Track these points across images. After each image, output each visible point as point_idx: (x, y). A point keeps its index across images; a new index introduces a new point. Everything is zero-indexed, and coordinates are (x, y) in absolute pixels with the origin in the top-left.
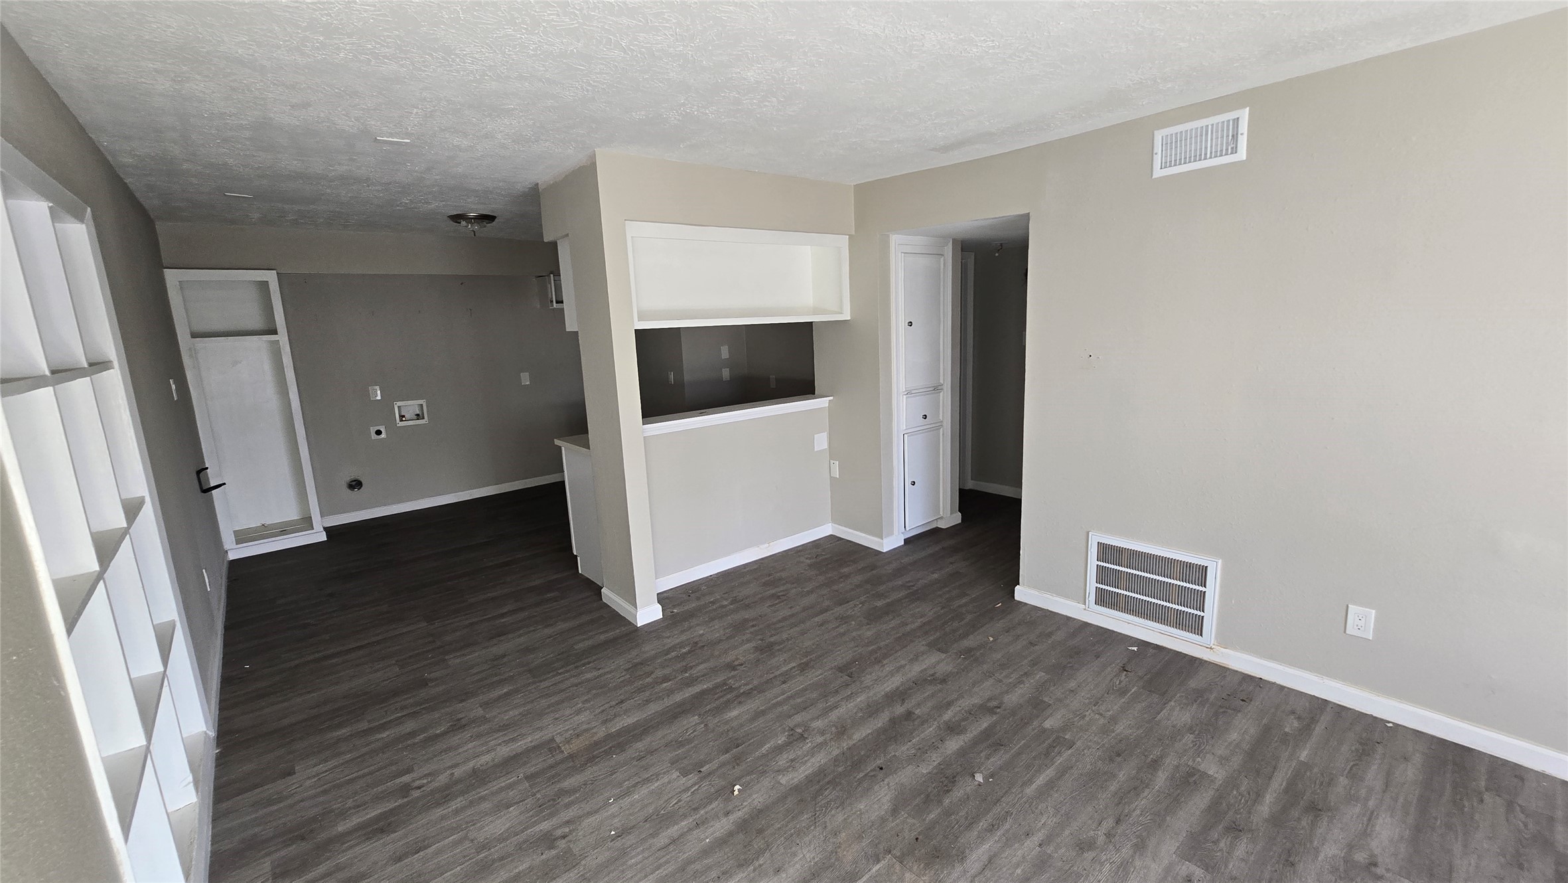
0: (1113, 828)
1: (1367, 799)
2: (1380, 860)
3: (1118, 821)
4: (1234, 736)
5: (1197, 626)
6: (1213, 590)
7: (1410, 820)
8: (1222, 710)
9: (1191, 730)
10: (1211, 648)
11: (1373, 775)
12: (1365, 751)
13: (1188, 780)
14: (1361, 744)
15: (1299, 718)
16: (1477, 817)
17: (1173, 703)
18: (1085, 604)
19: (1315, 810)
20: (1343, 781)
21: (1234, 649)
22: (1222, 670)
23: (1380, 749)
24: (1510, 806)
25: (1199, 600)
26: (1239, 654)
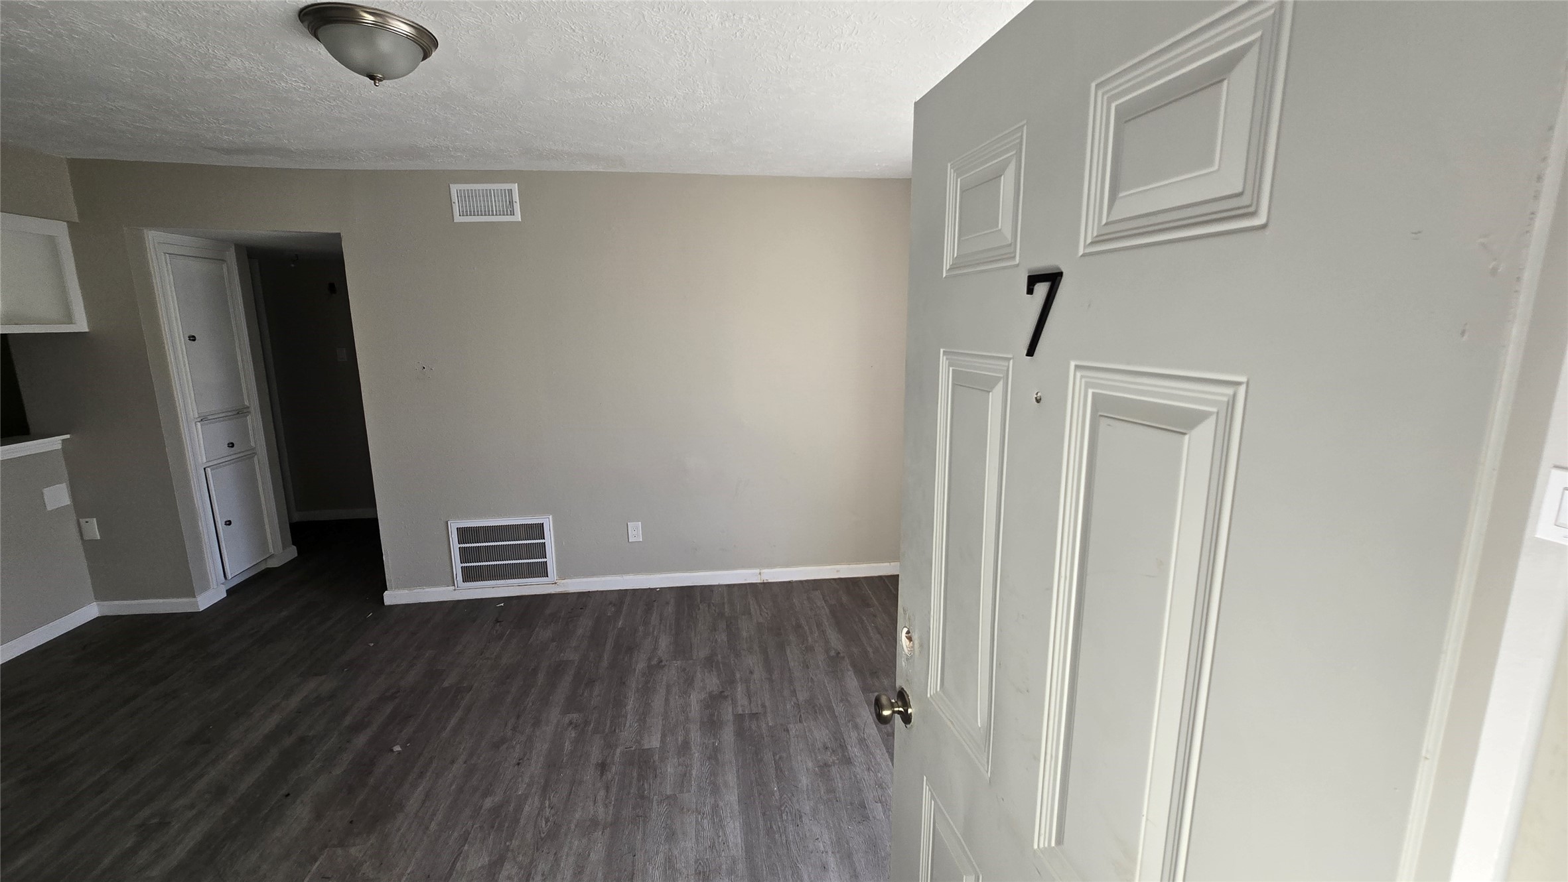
0: (516, 723)
1: (653, 632)
2: (663, 658)
3: (518, 717)
4: (580, 631)
5: (542, 571)
6: (549, 540)
7: (673, 632)
8: (569, 620)
9: (553, 640)
10: (556, 583)
11: (654, 619)
12: (649, 609)
13: (557, 670)
14: (646, 605)
15: (614, 605)
16: (698, 616)
17: (537, 629)
18: (454, 586)
19: (630, 650)
20: (641, 628)
21: (570, 578)
22: (564, 596)
23: (655, 604)
24: (709, 606)
25: (541, 550)
26: (574, 580)
